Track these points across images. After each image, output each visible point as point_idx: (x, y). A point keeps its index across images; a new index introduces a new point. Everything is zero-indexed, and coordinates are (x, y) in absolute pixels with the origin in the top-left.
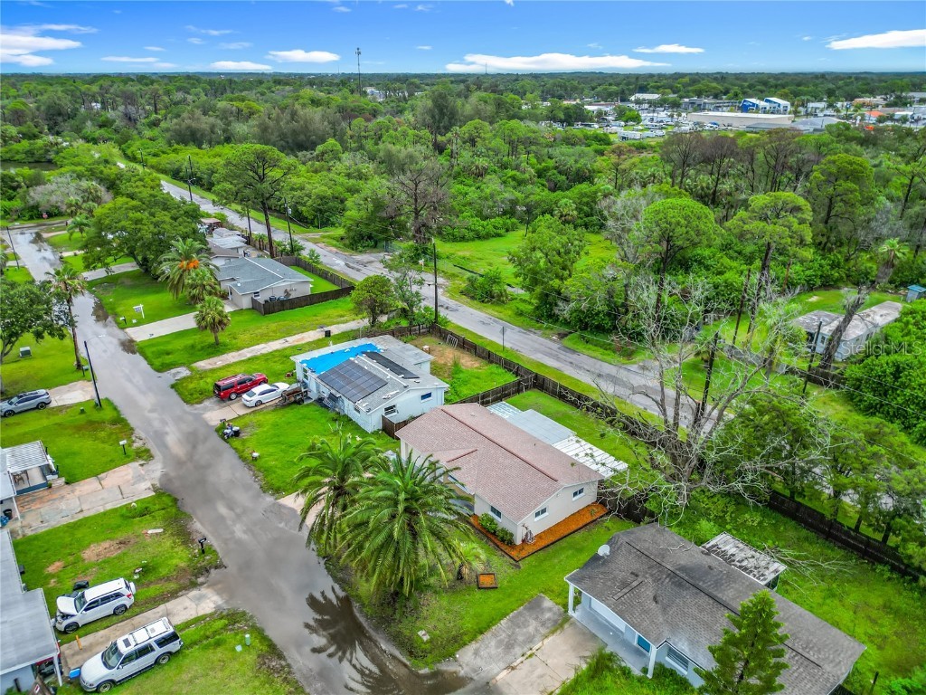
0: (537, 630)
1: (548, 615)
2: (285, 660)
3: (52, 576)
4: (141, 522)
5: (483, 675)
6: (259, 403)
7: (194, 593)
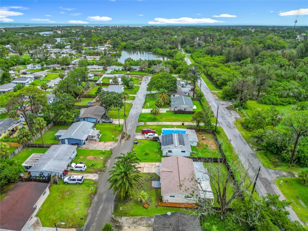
0: (144, 224)
1: (150, 222)
2: (95, 197)
3: (80, 159)
4: (102, 155)
5: (122, 225)
6: (148, 137)
7: (95, 174)
